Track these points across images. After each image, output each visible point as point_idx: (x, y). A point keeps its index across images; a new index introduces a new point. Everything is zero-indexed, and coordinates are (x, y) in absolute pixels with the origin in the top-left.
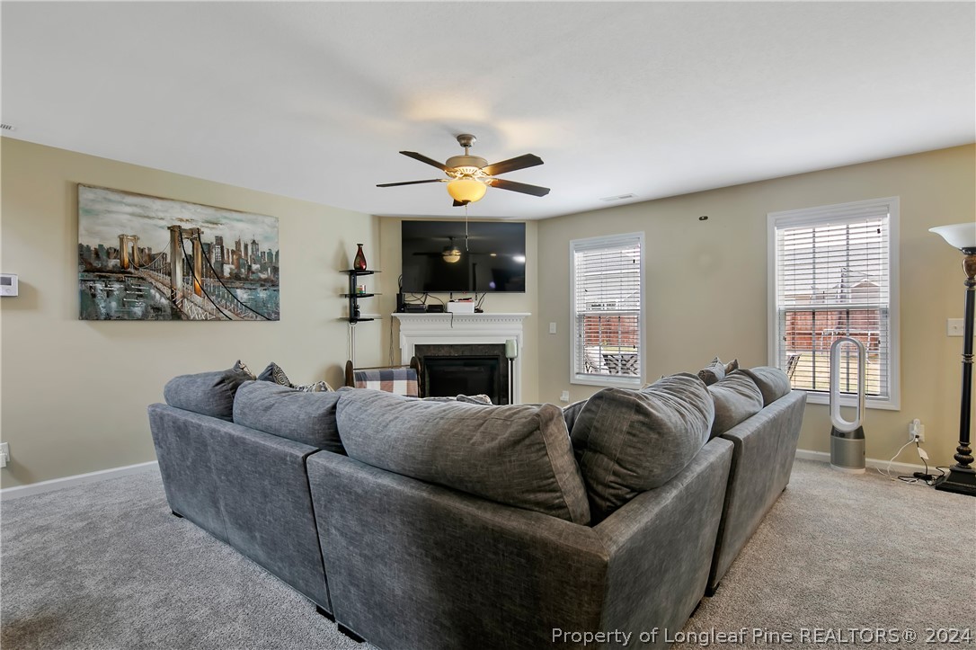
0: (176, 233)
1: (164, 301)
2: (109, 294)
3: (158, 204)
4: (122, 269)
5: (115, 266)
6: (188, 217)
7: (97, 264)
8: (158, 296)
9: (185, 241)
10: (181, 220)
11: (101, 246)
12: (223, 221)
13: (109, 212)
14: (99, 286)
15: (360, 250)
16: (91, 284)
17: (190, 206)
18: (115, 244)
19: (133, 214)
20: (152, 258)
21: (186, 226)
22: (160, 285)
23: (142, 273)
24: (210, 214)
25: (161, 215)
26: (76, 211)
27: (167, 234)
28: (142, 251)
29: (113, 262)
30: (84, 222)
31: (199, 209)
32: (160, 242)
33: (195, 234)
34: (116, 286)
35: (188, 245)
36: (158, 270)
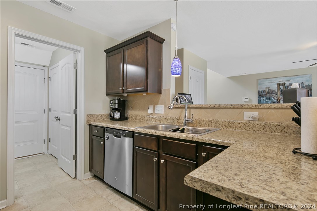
0: (279, 85)
1: (275, 100)
2: (263, 100)
3: (274, 79)
4: (266, 94)
5: (265, 94)
7: (261, 94)
8: (274, 99)
9: (280, 86)
10: (280, 81)
11: (262, 90)
12: (292, 79)
13: (264, 83)
14: (262, 98)
16: (260, 98)
17: (282, 78)
18: (265, 89)
19: (268, 83)
20: (273, 91)
21: (281, 83)
22: (274, 97)
23: (270, 95)
24: (288, 78)
25: (275, 81)
26: (258, 84)
27: (276, 86)
28: (270, 90)
29: (264, 93)
30: (259, 86)
31: (285, 78)
32: (274, 87)
33: (283, 84)
34: (265, 98)
35: (282, 87)
36: (274, 94)
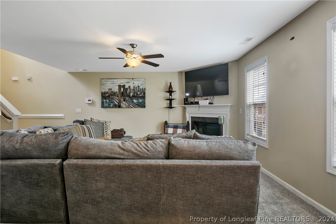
0: (120, 86)
1: (117, 103)
2: (106, 102)
3: (116, 80)
4: (109, 96)
5: (107, 96)
6: (122, 82)
7: (104, 96)
8: (116, 102)
9: (121, 88)
10: (121, 83)
11: (105, 92)
12: (130, 82)
13: (106, 84)
14: (104, 100)
15: (171, 84)
16: (103, 100)
17: (123, 79)
18: (107, 91)
19: (111, 84)
20: (114, 93)
21: (122, 84)
22: (116, 100)
23: (112, 97)
24: (127, 80)
25: (116, 83)
26: (102, 84)
27: (118, 87)
28: (113, 92)
29: (107, 95)
30: (102, 87)
31: (125, 80)
32: (116, 89)
33: (124, 86)
34: (108, 100)
35: (122, 89)
36: (116, 96)
